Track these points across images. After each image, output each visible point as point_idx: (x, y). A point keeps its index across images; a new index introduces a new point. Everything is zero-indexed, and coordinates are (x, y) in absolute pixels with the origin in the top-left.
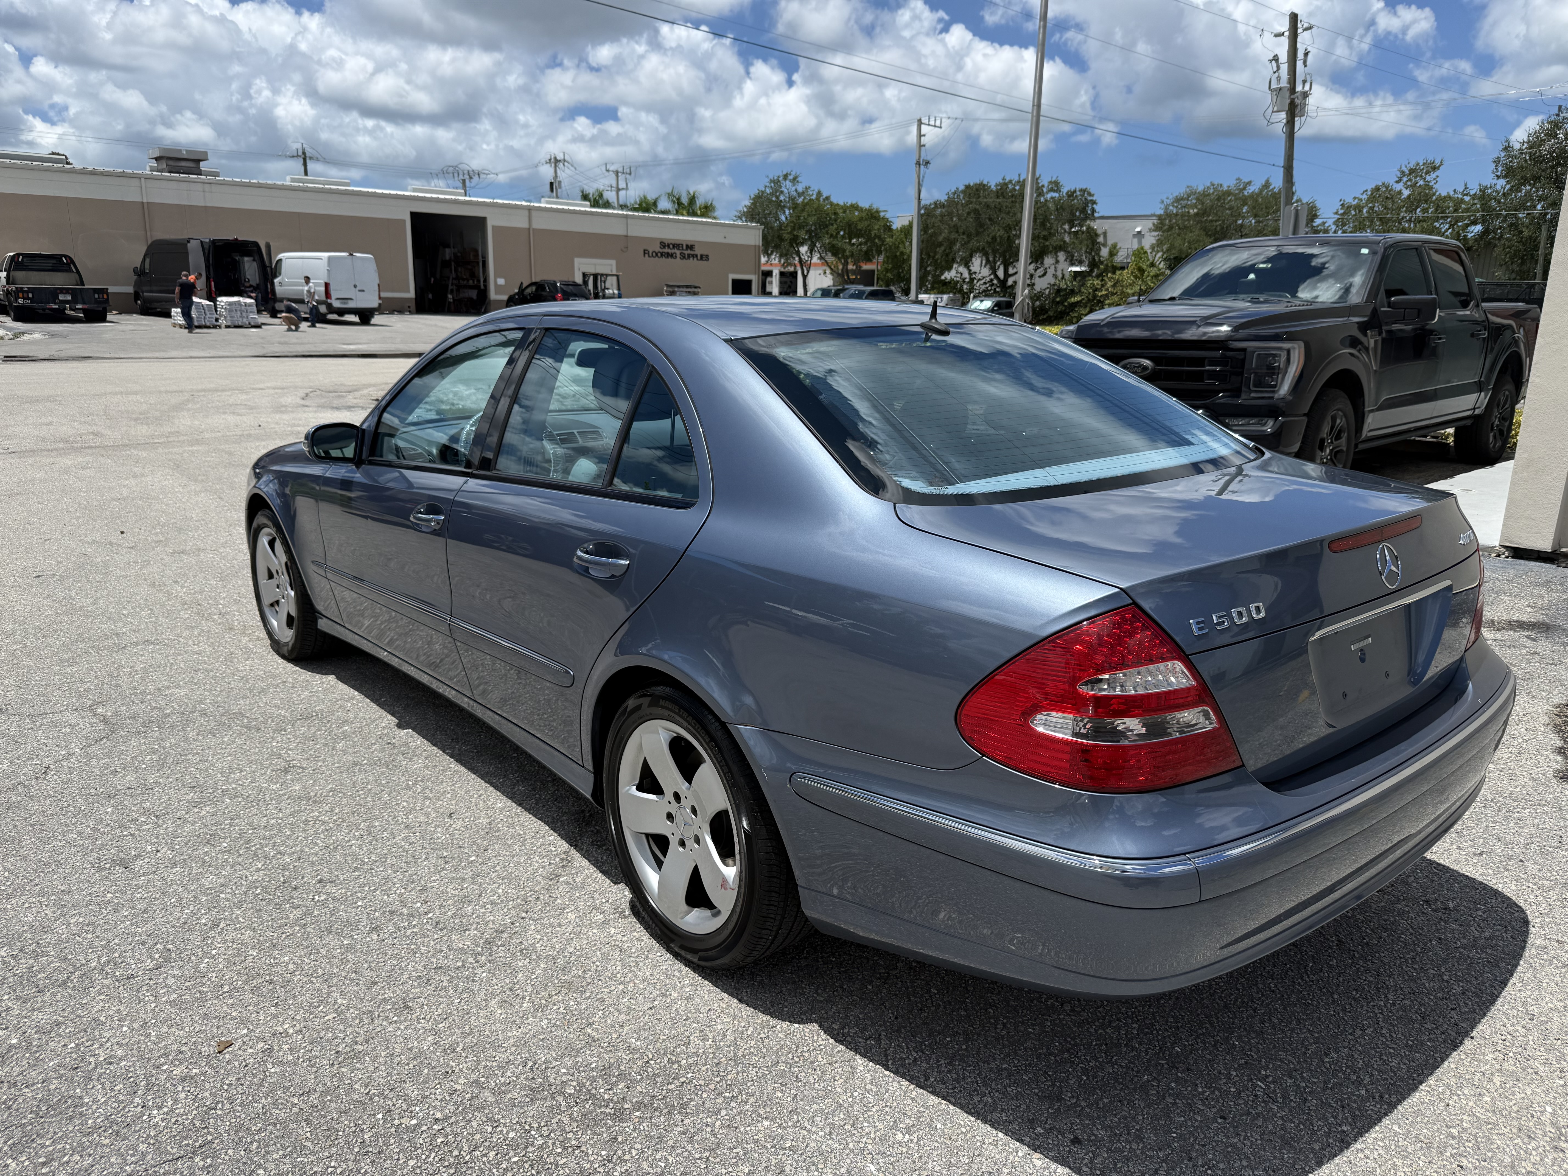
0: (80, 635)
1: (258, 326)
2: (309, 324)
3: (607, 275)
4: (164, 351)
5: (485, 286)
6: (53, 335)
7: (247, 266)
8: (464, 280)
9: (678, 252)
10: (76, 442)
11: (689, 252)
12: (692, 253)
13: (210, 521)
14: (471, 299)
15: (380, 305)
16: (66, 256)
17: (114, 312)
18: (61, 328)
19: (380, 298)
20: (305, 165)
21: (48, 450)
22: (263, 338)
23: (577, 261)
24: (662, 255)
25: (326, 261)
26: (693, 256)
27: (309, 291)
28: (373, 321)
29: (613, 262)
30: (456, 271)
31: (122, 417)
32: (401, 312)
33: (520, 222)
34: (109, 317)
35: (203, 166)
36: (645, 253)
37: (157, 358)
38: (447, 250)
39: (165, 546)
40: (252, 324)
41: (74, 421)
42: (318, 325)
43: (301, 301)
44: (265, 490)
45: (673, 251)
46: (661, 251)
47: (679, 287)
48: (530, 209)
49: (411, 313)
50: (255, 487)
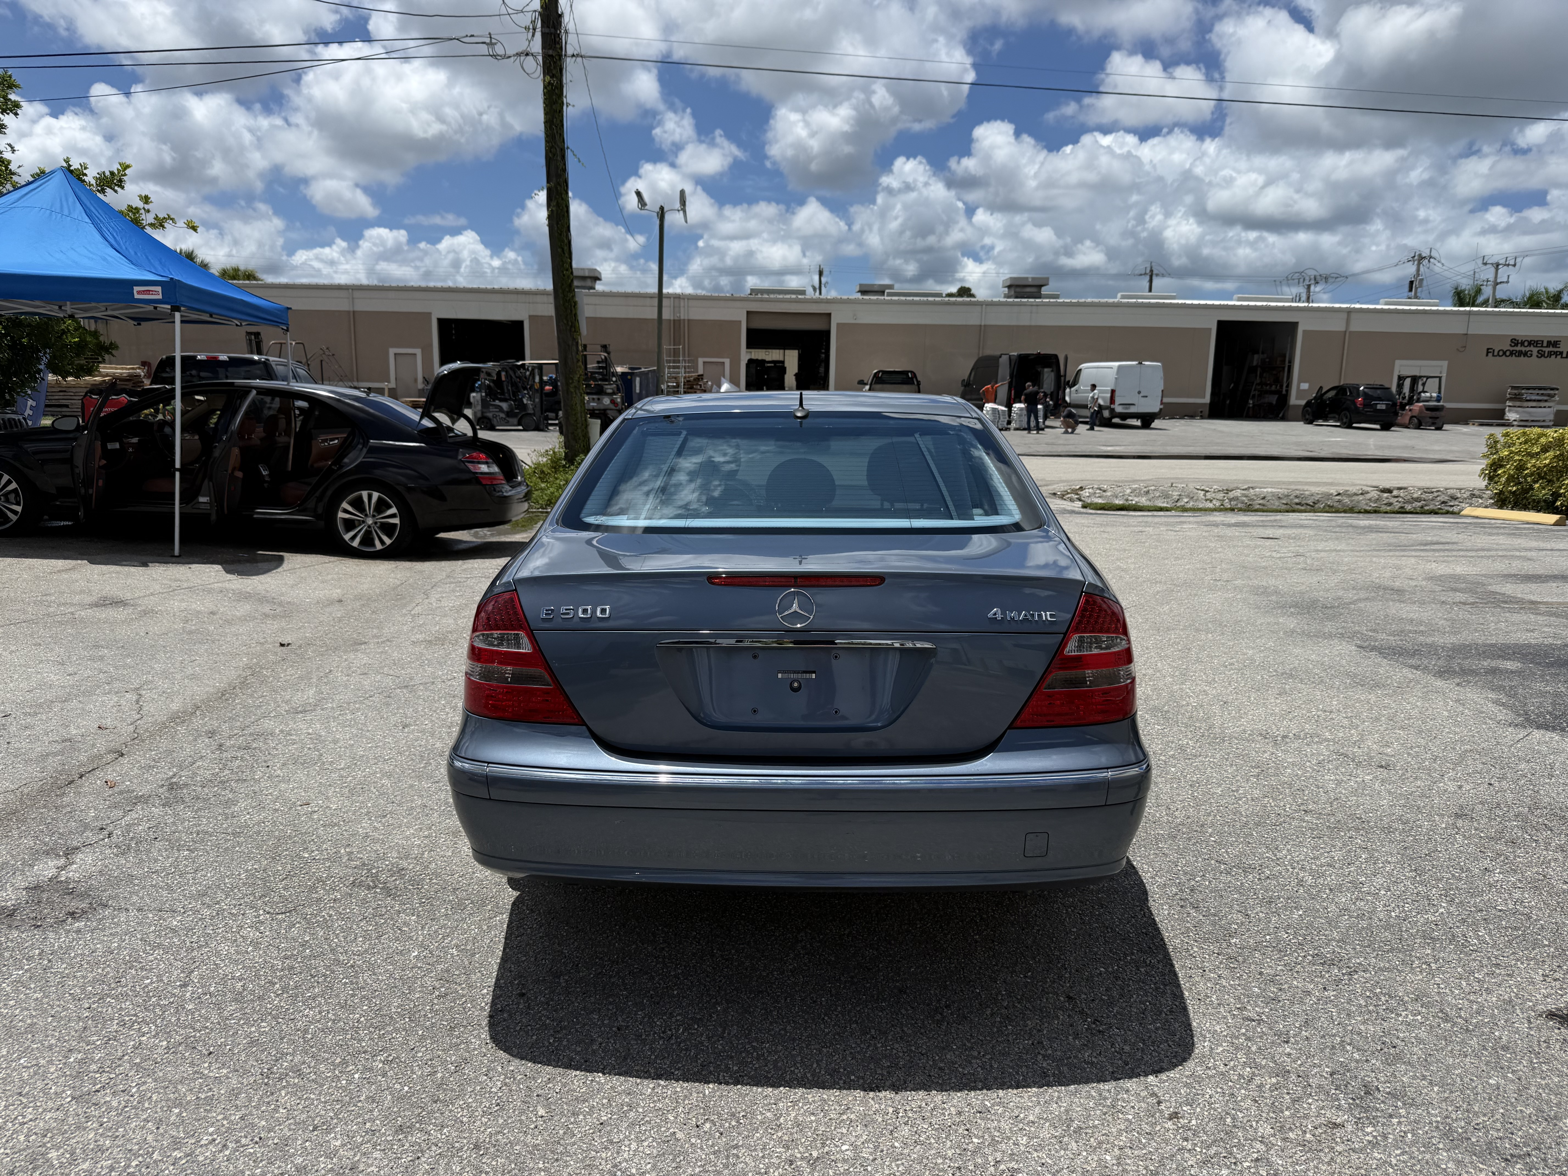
2: (1088, 427)
3: (1428, 378)
5: (1287, 391)
7: (1046, 376)
8: (1266, 385)
9: (1535, 350)
11: (1551, 349)
12: (1555, 350)
14: (1270, 404)
15: (1161, 409)
16: (911, 372)
19: (1162, 403)
20: (1151, 281)
23: (1398, 363)
24: (1512, 354)
25: (1115, 370)
26: (1556, 354)
27: (1093, 397)
28: (1153, 425)
29: (1445, 364)
30: (1261, 376)
32: (1192, 417)
33: (1338, 325)
35: (1044, 291)
36: (1488, 353)
38: (1256, 356)
42: (1096, 428)
43: (1085, 407)
45: (1528, 349)
46: (1512, 349)
47: (1528, 389)
48: (1349, 311)
49: (1202, 418)
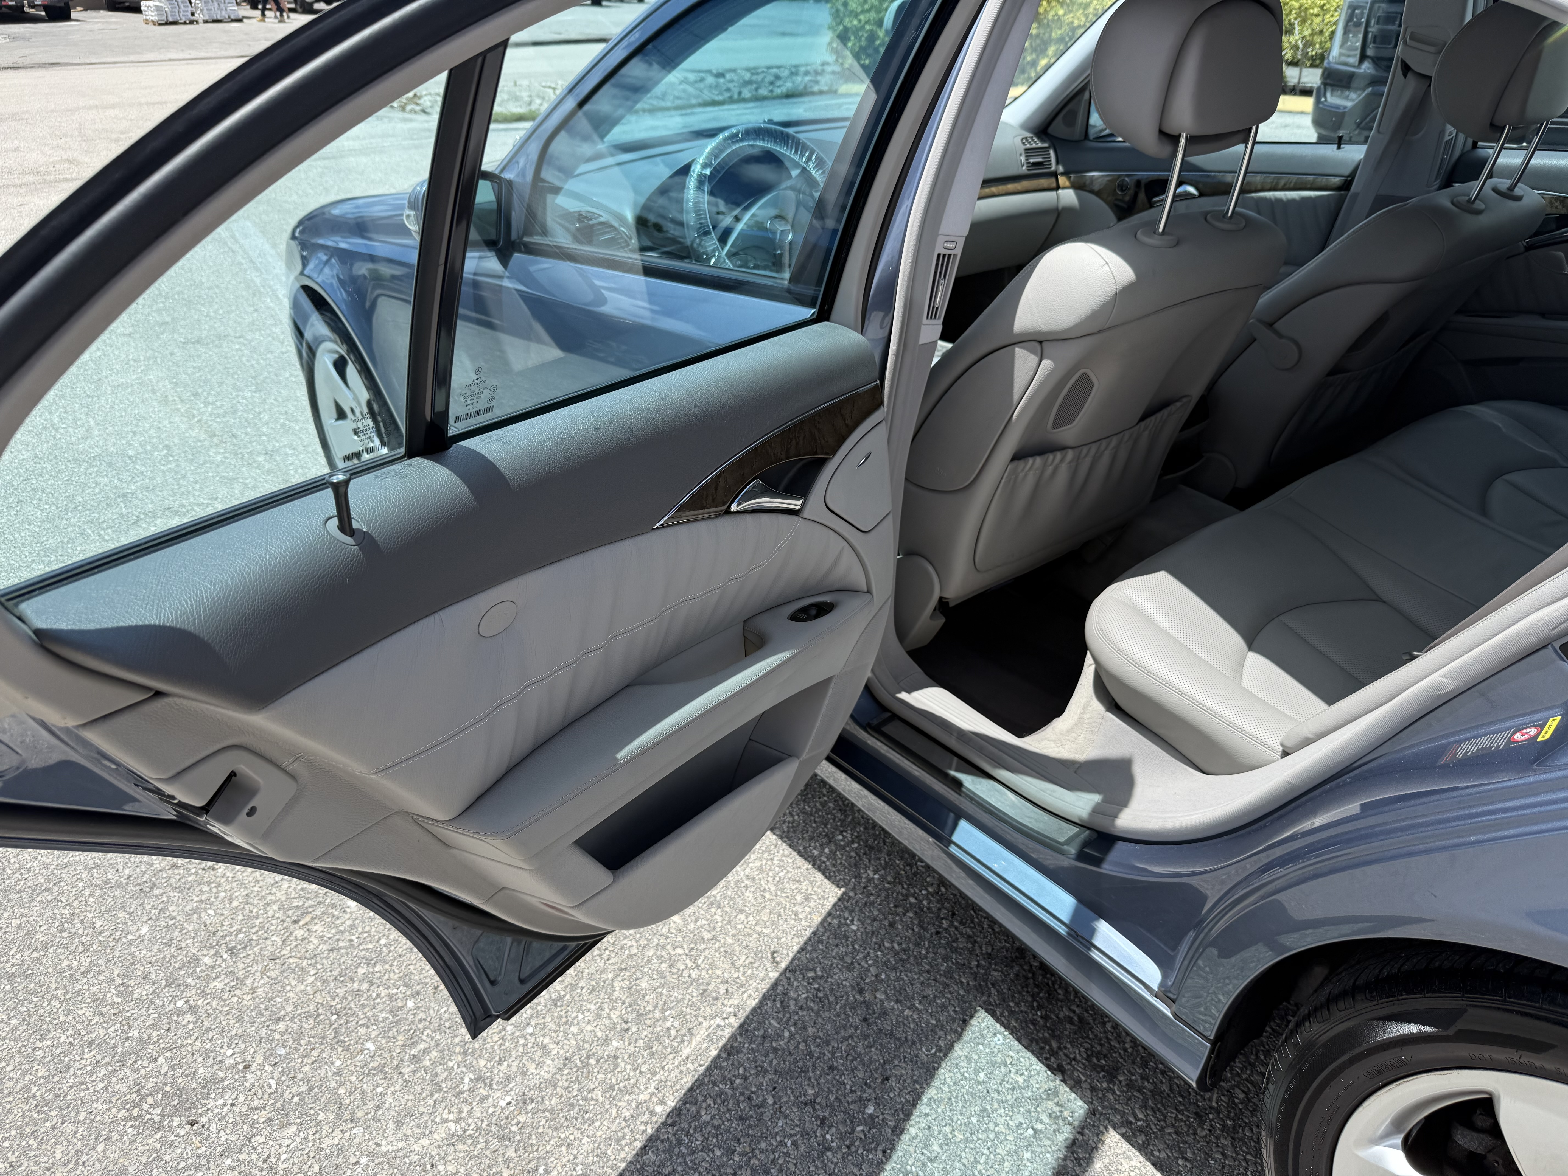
0: (71, 498)
1: (239, 20)
4: (139, 53)
6: (14, 38)
10: (49, 174)
13: (227, 289)
17: (79, 9)
18: (22, 30)
21: (16, 186)
22: (246, 34)
31: (100, 138)
34: (74, 15)
37: (132, 62)
39: (174, 331)
40: (233, 17)
41: (45, 145)
44: (319, 280)
50: (302, 273)
